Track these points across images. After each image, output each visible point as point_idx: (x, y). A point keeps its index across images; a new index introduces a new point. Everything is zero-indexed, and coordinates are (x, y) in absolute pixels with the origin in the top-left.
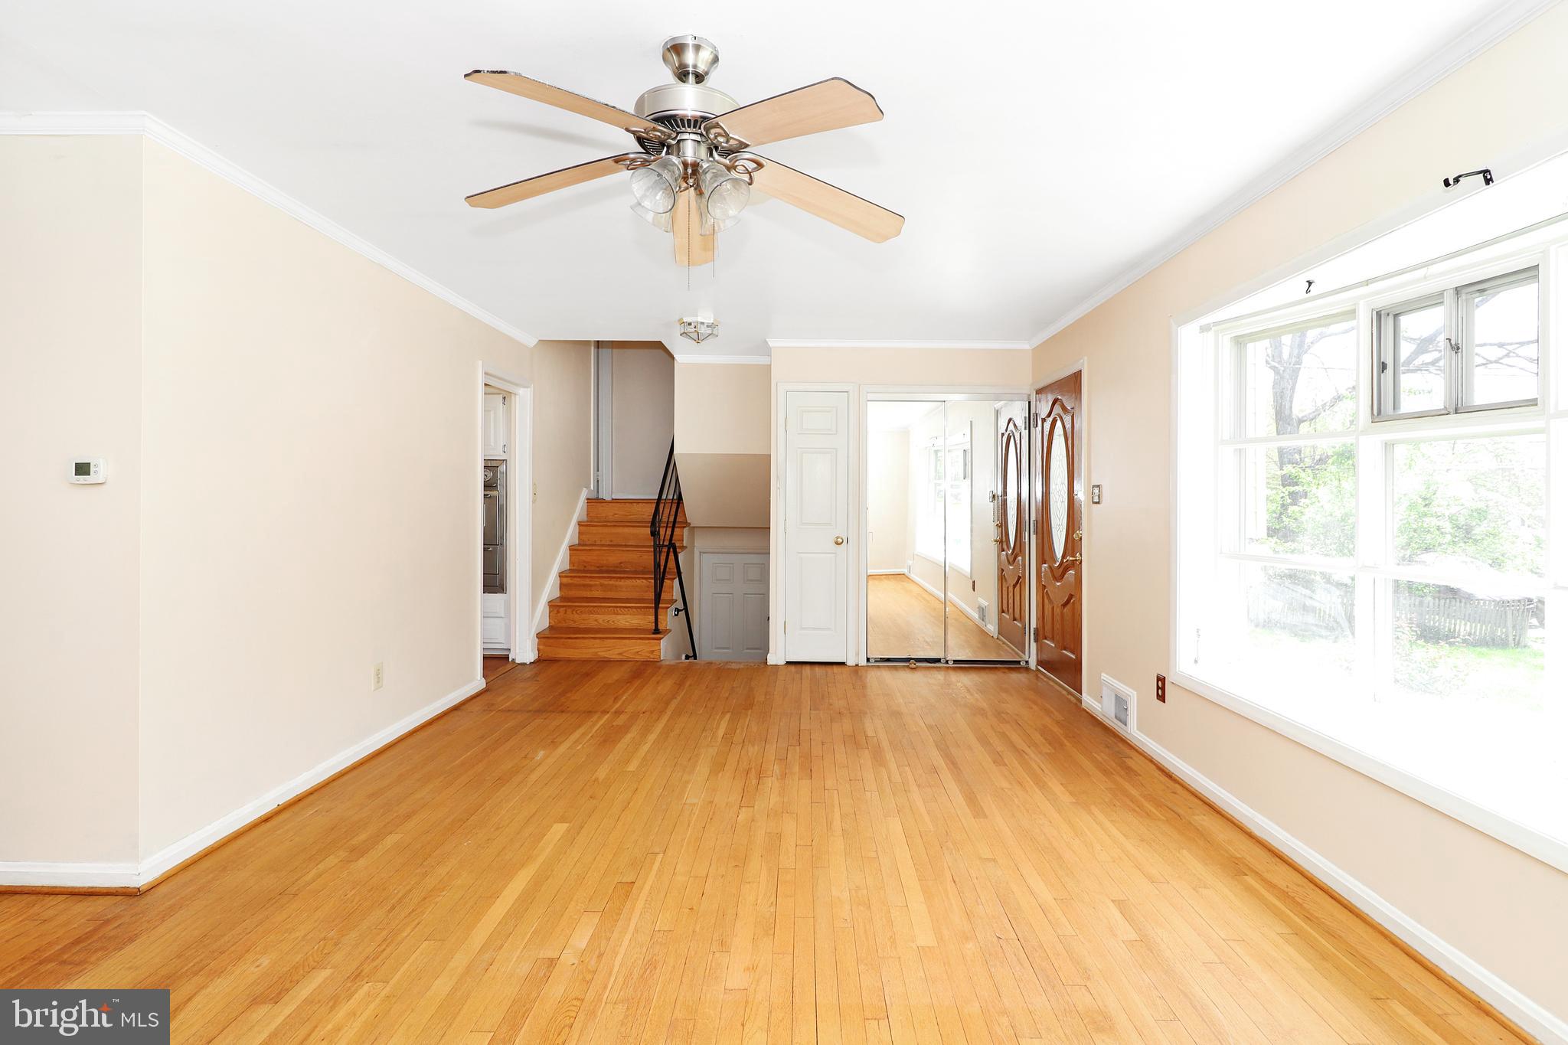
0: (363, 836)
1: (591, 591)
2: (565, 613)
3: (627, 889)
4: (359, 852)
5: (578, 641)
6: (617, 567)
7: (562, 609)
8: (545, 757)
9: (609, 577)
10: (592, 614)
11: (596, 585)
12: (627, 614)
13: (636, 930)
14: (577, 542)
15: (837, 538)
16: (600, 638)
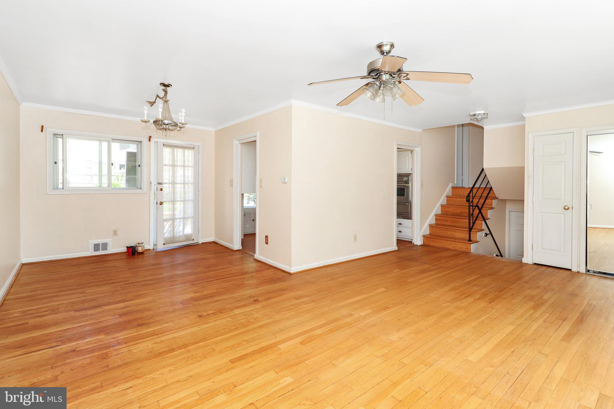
0: (336, 277)
1: (447, 222)
2: (435, 229)
3: (386, 308)
4: (332, 279)
5: (437, 240)
6: (460, 214)
7: (434, 228)
8: (397, 272)
9: (454, 218)
10: (445, 231)
11: (449, 220)
12: (459, 233)
13: (378, 318)
14: (446, 203)
15: (566, 206)
16: (446, 240)
